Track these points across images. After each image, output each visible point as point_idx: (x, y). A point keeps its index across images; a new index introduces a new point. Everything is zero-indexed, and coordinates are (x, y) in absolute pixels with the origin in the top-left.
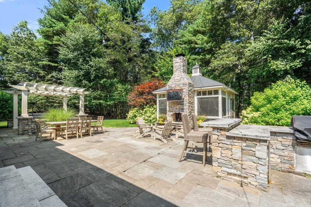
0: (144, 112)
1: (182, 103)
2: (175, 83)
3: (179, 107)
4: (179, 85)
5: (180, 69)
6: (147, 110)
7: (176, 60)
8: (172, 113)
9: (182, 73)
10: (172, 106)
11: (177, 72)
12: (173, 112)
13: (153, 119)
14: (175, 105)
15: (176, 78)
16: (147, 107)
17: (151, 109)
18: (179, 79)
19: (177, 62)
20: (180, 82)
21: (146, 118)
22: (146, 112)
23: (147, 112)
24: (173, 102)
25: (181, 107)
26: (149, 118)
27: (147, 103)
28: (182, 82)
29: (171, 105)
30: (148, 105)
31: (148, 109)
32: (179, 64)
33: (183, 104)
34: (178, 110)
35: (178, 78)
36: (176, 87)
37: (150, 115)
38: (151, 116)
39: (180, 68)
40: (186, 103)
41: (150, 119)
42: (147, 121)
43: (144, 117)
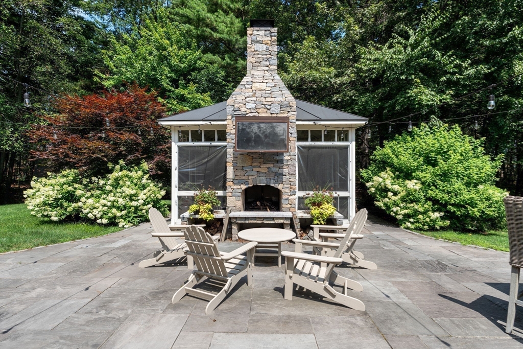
0: (110, 182)
1: (278, 158)
2: (254, 99)
3: (268, 168)
4: (268, 107)
5: (267, 63)
6: (122, 178)
7: (255, 33)
8: (244, 187)
9: (275, 73)
10: (245, 165)
11: (259, 68)
12: (246, 183)
13: (144, 205)
14: (254, 164)
15: (257, 86)
16: (118, 167)
17: (133, 174)
18: (269, 89)
19: (258, 42)
20: (273, 99)
21: (121, 202)
22: (117, 184)
23: (121, 182)
24: (249, 154)
25: (275, 170)
26: (131, 200)
27: (120, 156)
28: (276, 99)
29: (243, 161)
30: (121, 162)
31: (125, 172)
32: (265, 46)
33: (282, 161)
34: (264, 178)
35: (263, 86)
36: (260, 110)
37: (133, 192)
38: (136, 195)
39: (268, 60)
40: (289, 158)
41: (134, 203)
42: (124, 213)
43: (112, 199)
